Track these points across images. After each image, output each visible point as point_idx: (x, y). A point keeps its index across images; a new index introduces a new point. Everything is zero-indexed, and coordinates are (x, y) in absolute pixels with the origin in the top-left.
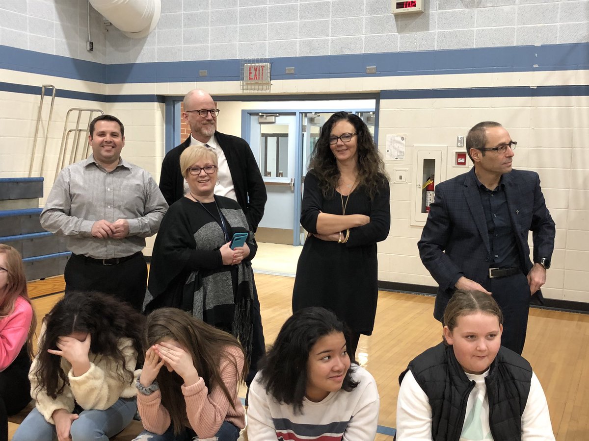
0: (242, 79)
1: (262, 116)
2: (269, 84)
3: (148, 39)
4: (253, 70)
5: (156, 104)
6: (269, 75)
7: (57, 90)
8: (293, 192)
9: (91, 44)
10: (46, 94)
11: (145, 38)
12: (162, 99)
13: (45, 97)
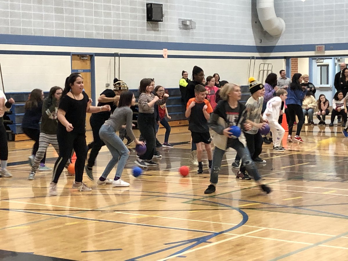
0: (315, 51)
1: (318, 60)
2: (325, 52)
3: (280, 38)
4: (319, 48)
5: (283, 60)
6: (324, 49)
7: (256, 57)
8: (332, 90)
9: (261, 40)
10: (252, 59)
11: (279, 37)
12: (285, 58)
13: (252, 60)
